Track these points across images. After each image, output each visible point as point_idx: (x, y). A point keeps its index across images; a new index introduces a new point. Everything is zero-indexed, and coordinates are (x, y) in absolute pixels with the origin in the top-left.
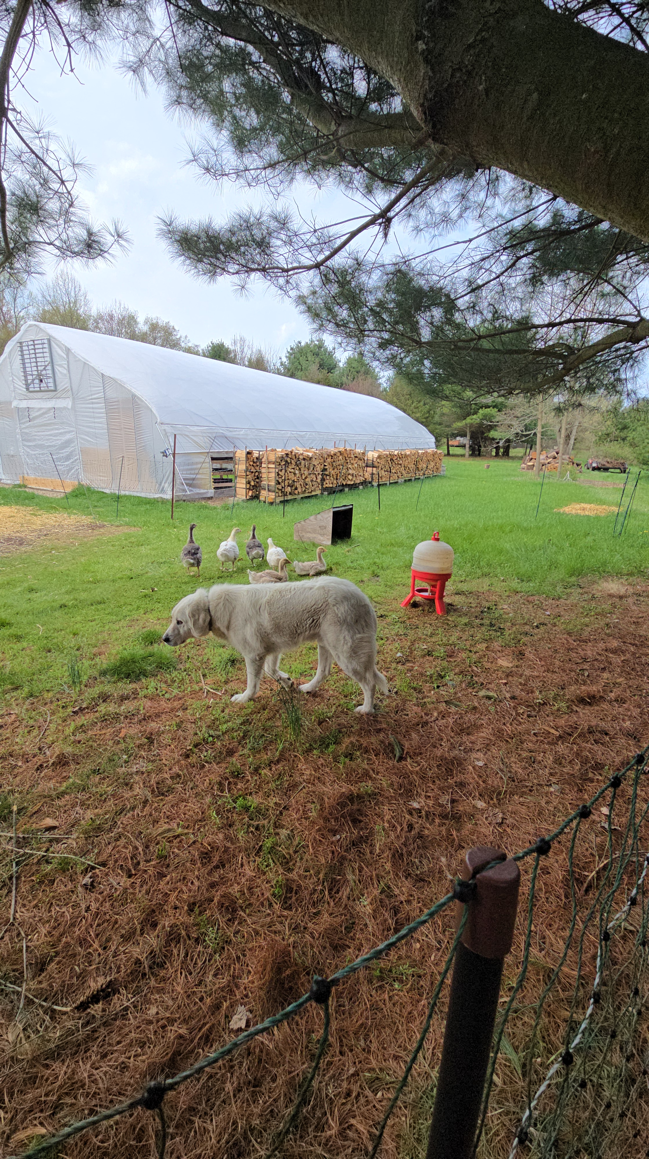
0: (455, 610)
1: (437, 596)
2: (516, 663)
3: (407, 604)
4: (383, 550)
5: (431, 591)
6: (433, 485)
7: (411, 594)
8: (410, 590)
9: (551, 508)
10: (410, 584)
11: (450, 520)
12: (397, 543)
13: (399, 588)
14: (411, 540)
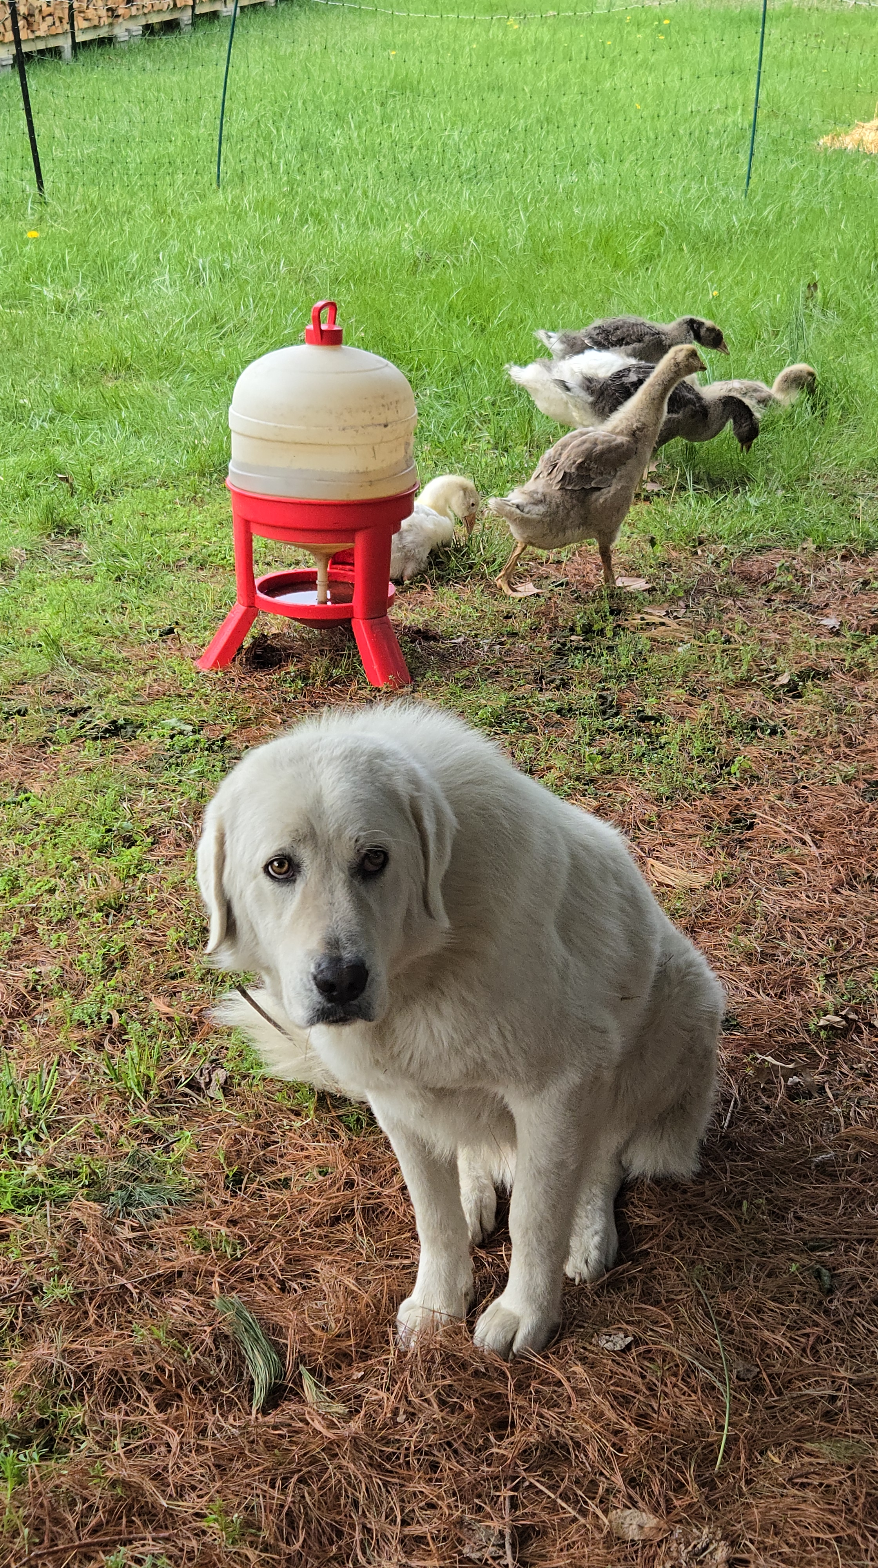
0: (445, 659)
1: (357, 603)
2: (722, 865)
3: (224, 658)
4: (84, 395)
5: (332, 582)
6: (285, 49)
7: (239, 609)
8: (234, 585)
9: (808, 134)
10: (233, 557)
11: (382, 224)
12: (147, 358)
13: (178, 581)
14: (210, 336)
